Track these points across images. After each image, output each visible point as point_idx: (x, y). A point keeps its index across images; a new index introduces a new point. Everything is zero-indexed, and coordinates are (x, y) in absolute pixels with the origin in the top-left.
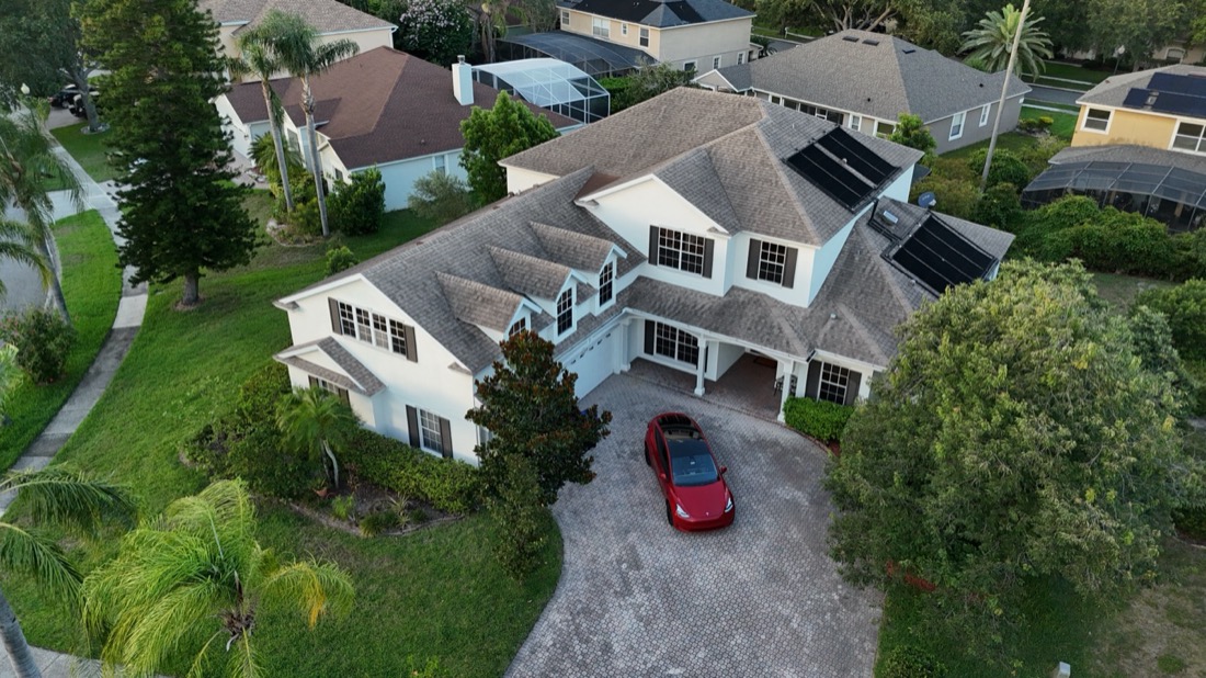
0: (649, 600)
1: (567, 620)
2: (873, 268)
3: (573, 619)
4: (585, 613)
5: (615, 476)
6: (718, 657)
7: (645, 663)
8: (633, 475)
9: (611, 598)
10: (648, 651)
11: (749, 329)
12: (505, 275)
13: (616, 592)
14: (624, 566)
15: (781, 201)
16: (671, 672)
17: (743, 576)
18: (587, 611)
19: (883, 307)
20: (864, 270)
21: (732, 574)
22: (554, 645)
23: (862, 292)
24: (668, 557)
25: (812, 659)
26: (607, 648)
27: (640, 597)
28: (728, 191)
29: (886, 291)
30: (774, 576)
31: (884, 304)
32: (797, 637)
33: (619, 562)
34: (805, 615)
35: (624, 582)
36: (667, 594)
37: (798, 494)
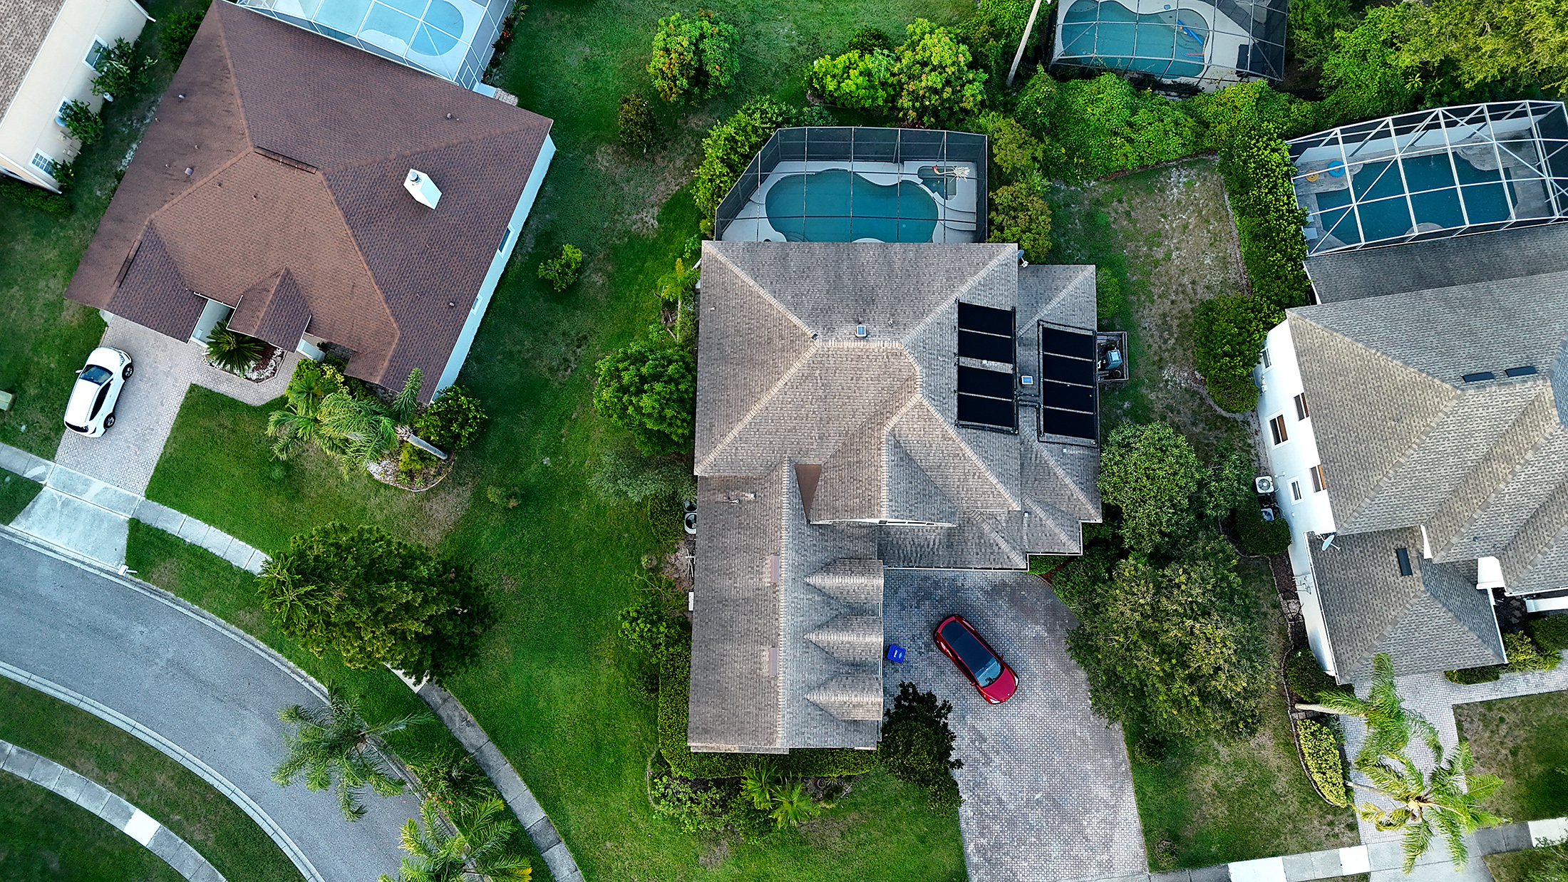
0: (1002, 759)
1: (971, 796)
2: (1037, 455)
3: (974, 793)
4: (976, 786)
5: (929, 675)
6: (1052, 776)
7: (1022, 799)
8: (939, 667)
9: (983, 770)
10: (1020, 792)
11: (977, 554)
12: (833, 653)
13: (983, 764)
14: (977, 744)
15: (975, 474)
16: (1036, 797)
17: (1040, 714)
18: (977, 785)
19: (1054, 488)
20: (1031, 458)
21: (1033, 716)
22: (974, 814)
23: (1036, 480)
24: (995, 724)
25: (1095, 751)
26: (1000, 801)
27: (997, 760)
28: (929, 473)
29: (1052, 474)
30: (1055, 705)
31: (1054, 486)
32: (1083, 741)
33: (973, 742)
34: (1080, 724)
35: (983, 754)
36: (1009, 749)
37: (1038, 628)
